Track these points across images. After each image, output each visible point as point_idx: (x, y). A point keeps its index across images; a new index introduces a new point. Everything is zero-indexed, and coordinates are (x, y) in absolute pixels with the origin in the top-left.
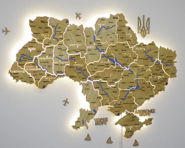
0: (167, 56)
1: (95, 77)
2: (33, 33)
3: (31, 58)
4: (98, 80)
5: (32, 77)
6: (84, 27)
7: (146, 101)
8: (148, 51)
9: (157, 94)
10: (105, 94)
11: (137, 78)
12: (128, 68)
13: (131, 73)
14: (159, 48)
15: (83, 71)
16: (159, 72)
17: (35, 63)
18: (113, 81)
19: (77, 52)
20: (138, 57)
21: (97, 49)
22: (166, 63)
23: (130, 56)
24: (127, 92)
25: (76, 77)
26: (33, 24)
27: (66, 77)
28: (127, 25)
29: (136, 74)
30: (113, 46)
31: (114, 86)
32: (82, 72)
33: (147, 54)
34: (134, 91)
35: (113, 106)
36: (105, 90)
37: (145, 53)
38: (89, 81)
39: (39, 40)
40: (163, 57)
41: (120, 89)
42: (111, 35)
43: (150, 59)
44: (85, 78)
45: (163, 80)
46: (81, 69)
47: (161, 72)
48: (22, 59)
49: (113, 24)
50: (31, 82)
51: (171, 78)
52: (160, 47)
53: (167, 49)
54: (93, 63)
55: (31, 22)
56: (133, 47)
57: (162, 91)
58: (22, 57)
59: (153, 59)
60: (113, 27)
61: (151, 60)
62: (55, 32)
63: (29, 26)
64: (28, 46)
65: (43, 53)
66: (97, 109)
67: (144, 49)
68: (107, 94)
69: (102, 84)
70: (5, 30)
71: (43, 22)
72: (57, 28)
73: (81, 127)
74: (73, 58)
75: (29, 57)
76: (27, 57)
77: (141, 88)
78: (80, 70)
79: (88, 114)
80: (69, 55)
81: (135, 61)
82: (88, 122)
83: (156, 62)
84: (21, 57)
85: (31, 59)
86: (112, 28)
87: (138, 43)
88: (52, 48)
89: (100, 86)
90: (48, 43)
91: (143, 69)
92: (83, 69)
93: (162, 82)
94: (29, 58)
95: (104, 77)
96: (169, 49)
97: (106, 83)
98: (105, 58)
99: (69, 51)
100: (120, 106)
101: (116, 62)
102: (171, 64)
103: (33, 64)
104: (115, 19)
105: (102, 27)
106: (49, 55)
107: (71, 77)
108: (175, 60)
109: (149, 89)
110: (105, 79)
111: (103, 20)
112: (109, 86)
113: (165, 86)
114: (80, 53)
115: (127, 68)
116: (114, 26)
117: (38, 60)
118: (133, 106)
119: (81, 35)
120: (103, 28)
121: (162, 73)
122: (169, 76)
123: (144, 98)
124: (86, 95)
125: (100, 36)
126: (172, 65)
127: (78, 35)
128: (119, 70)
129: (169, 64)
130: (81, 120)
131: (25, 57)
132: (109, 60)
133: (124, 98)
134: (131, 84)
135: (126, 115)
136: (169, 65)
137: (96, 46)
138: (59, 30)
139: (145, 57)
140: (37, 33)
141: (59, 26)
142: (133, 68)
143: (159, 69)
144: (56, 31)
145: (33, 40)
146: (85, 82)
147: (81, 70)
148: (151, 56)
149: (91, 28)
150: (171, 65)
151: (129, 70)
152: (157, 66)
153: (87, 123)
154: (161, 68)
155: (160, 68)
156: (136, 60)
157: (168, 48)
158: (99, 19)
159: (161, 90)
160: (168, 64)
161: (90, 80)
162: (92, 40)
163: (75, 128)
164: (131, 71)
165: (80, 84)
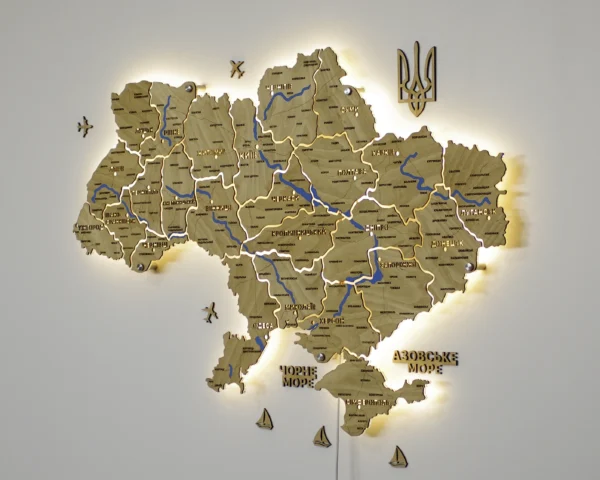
0: (469, 173)
1: (260, 243)
2: (118, 128)
3: (115, 192)
4: (268, 250)
5: (117, 243)
6: (232, 100)
7: (405, 322)
8: (408, 159)
9: (442, 301)
10: (285, 293)
11: (376, 246)
12: (348, 214)
13: (357, 230)
14: (445, 145)
15: (229, 226)
16: (443, 228)
17: (123, 206)
18: (307, 256)
19: (216, 171)
20: (377, 180)
21: (263, 159)
22: (469, 198)
23: (355, 178)
24: (345, 290)
25: (211, 242)
26: (118, 105)
27: (191, 241)
28: (344, 81)
29: (372, 234)
30: (305, 150)
31: (310, 270)
32: (226, 227)
33: (405, 170)
34: (366, 287)
35: (308, 332)
36: (284, 281)
37: (399, 166)
38: (246, 253)
39: (131, 145)
40: (457, 178)
41: (326, 281)
42: (300, 116)
43: (416, 184)
44: (235, 247)
45: (459, 254)
46: (224, 220)
47: (452, 229)
48: (98, 196)
49: (304, 84)
50: (116, 255)
51: (487, 246)
52: (450, 142)
53: (471, 148)
54: (254, 202)
55: (115, 98)
56: (362, 149)
57: (458, 293)
58: (99, 189)
59: (423, 186)
60: (305, 91)
61: (419, 187)
62: (165, 119)
63: (112, 111)
64: (108, 163)
65: (139, 179)
66: (266, 337)
67: (398, 154)
68: (290, 293)
69: (276, 263)
70: (82, 124)
71: (138, 96)
72: (168, 109)
73: (227, 386)
74: (204, 189)
75: (112, 190)
76: (107, 190)
77: (389, 280)
78: (222, 223)
79: (241, 351)
80: (197, 180)
81: (371, 194)
82: (245, 373)
83: (436, 194)
84: (96, 191)
85: (116, 196)
86: (300, 94)
87: (378, 135)
88: (158, 163)
89: (270, 269)
90: (149, 152)
91: (391, 219)
92: (228, 220)
93: (454, 261)
94: (112, 193)
95: (281, 243)
96: (480, 149)
97: (288, 260)
98: (283, 187)
99: (195, 170)
100: (327, 332)
101: (314, 199)
102: (486, 200)
103: (120, 208)
104: (310, 67)
105: (275, 95)
106: (153, 183)
107: (201, 242)
108: (500, 186)
109: (412, 283)
110: (284, 248)
111: (276, 72)
112: (296, 270)
113: (468, 276)
114: (221, 174)
115: (346, 217)
116: (308, 88)
117: (129, 196)
118: (364, 336)
119: (225, 125)
120: (279, 97)
121: (455, 231)
122: (481, 240)
123: (397, 313)
124: (238, 296)
125: (272, 121)
126: (489, 203)
127: (215, 125)
128: (322, 220)
129: (480, 199)
130: (226, 367)
131: (104, 190)
132: (294, 192)
133: (338, 309)
134: (358, 267)
135: (344, 361)
136: (480, 205)
137: (260, 151)
138: (172, 114)
139: (399, 179)
140: (127, 125)
141: (172, 105)
142: (363, 214)
143: (444, 218)
144: (167, 116)
145: (121, 145)
146: (235, 257)
147: (225, 223)
148: (418, 175)
149: (249, 101)
150: (486, 203)
151: (352, 221)
152: (439, 207)
153: (242, 375)
154: (451, 213)
155: (446, 213)
156: (373, 190)
157: (475, 146)
158: (268, 70)
159: (452, 290)
160: (475, 202)
161: (247, 250)
162: (250, 136)
163: (211, 387)
164: (357, 225)
165: (224, 263)
